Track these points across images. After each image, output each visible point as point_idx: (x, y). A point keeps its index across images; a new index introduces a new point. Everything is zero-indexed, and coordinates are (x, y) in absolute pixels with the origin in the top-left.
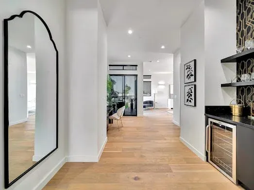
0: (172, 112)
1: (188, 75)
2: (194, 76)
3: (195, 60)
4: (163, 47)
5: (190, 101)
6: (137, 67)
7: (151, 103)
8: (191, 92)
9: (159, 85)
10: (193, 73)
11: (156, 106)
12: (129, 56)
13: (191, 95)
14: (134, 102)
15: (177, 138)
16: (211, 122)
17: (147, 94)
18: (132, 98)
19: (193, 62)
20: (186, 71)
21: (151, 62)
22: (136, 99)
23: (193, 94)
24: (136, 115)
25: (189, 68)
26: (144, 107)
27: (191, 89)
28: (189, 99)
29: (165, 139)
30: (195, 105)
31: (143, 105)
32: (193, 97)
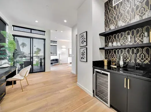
0: (71, 65)
1: (82, 41)
2: (86, 42)
3: (87, 32)
4: (65, 21)
5: (84, 58)
6: (45, 33)
7: (57, 60)
8: (84, 53)
9: (62, 48)
10: (86, 40)
11: (60, 62)
12: (37, 21)
13: (84, 54)
14: (43, 61)
15: (75, 84)
16: (96, 71)
17: (54, 54)
18: (41, 57)
19: (86, 33)
20: (81, 39)
21: (56, 31)
22: (44, 58)
23: (85, 54)
24: (44, 71)
25: (83, 37)
26: (52, 64)
27: (84, 50)
28: (83, 57)
29: (68, 87)
30: (87, 61)
31: (50, 62)
32: (85, 56)
